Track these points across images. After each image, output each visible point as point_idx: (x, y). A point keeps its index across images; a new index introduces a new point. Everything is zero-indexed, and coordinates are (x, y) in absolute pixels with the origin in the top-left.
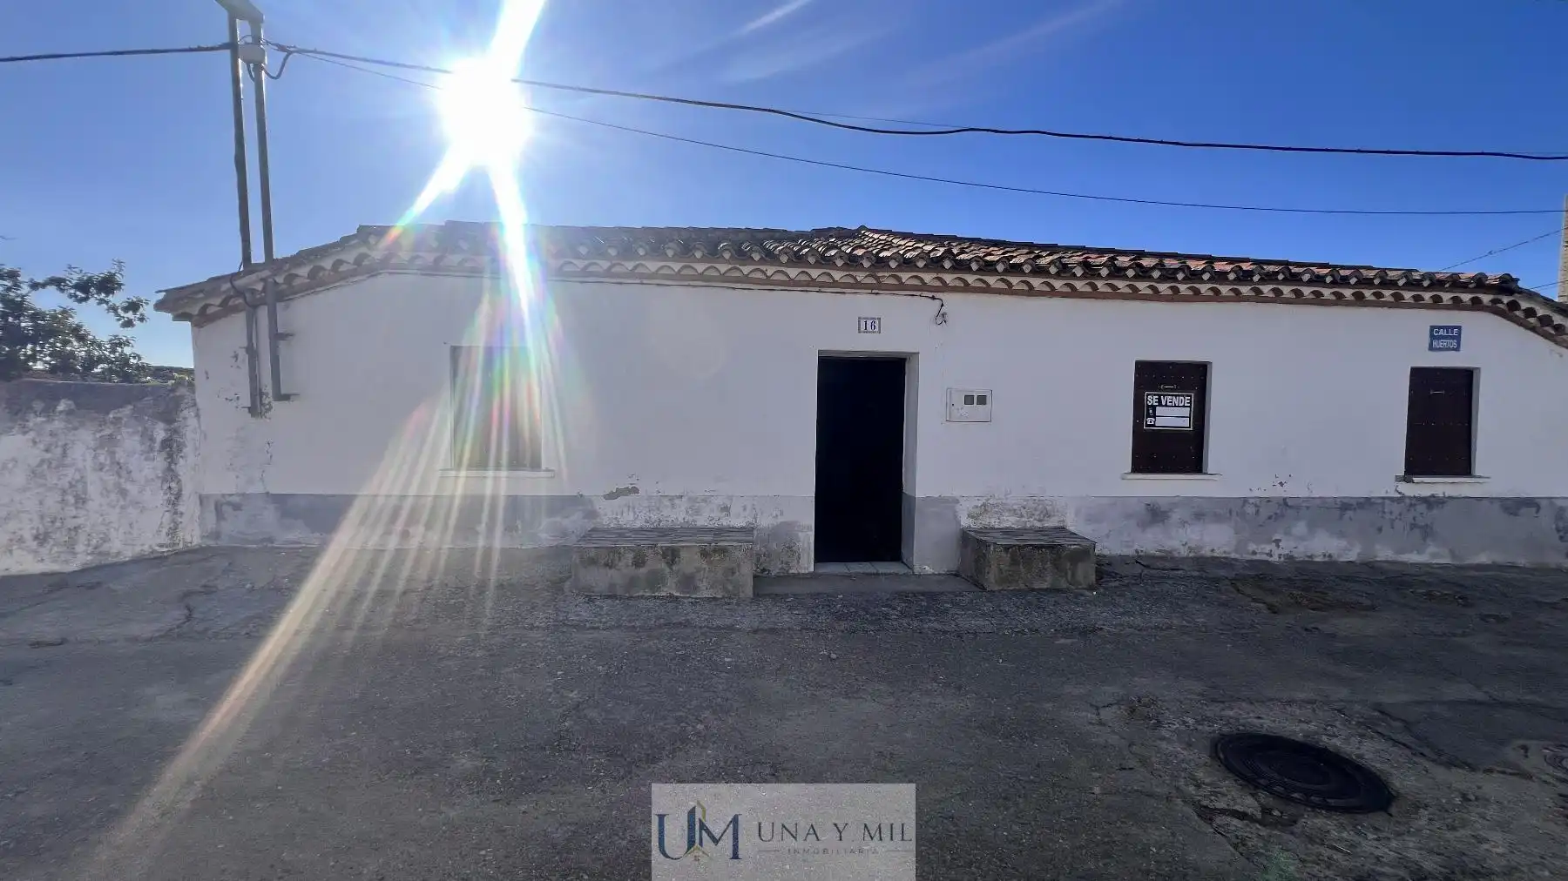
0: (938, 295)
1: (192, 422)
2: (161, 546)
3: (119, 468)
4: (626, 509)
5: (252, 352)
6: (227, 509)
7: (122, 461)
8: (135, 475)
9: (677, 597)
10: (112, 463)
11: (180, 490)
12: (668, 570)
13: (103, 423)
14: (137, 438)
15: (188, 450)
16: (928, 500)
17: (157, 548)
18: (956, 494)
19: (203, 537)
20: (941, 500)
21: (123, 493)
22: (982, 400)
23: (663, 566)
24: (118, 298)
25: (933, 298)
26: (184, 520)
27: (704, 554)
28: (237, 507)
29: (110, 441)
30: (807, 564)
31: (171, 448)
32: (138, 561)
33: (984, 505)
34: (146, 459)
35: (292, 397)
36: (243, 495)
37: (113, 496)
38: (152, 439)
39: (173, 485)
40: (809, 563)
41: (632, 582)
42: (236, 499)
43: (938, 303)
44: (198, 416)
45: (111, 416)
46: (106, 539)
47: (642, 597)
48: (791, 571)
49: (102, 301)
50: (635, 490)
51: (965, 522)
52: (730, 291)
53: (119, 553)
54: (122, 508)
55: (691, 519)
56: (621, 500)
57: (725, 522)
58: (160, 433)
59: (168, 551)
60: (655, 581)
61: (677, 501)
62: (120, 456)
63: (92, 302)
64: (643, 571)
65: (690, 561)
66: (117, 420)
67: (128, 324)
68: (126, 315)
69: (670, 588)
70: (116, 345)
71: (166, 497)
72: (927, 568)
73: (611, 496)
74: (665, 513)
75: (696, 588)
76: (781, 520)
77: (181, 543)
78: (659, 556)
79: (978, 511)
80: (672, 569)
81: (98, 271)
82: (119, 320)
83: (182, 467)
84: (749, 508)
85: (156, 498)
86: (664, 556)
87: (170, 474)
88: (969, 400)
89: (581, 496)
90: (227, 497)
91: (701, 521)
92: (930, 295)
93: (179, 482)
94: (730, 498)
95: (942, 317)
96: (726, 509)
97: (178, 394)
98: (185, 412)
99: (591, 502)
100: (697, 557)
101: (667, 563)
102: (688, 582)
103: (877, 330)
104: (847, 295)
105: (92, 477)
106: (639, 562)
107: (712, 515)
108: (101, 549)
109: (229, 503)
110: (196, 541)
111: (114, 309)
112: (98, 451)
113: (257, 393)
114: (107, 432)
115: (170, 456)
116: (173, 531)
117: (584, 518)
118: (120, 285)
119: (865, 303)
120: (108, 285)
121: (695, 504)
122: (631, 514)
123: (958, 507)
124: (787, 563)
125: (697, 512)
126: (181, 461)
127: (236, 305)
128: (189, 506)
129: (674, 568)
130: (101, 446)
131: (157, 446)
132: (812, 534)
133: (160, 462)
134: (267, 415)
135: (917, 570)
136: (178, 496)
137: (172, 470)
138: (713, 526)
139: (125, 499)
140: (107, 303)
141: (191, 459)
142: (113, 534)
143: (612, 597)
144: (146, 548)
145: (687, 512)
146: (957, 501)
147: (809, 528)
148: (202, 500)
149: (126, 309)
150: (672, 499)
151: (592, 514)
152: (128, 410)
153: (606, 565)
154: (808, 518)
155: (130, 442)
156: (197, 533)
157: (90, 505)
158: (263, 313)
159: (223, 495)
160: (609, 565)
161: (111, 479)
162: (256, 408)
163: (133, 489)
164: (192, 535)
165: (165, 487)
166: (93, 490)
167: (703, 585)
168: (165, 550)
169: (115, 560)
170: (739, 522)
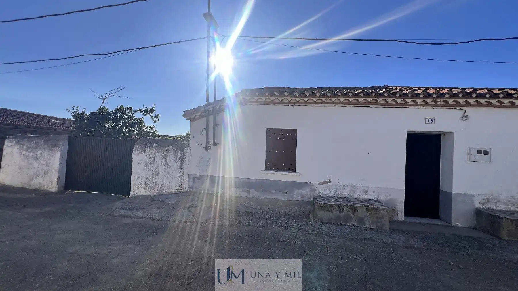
0: (462, 108)
1: (188, 151)
2: (177, 190)
3: (168, 165)
4: (326, 189)
5: (207, 130)
6: (196, 180)
7: (169, 163)
8: (172, 167)
9: (357, 227)
10: (166, 163)
11: (183, 173)
12: (352, 215)
13: (165, 151)
14: (173, 156)
15: (186, 160)
16: (458, 194)
17: (176, 190)
18: (473, 193)
19: (188, 188)
20: (465, 195)
21: (168, 172)
22: (486, 153)
23: (350, 213)
24: (153, 115)
25: (461, 109)
26: (184, 182)
27: (368, 210)
28: (199, 179)
29: (166, 157)
30: (401, 216)
31: (182, 159)
32: (171, 194)
33: (488, 199)
34: (175, 162)
35: (217, 145)
36: (201, 175)
37: (165, 173)
38: (177, 157)
39: (182, 171)
40: (402, 216)
41: (338, 218)
42: (198, 176)
43: (463, 111)
44: (190, 150)
45: (167, 149)
46: (163, 186)
47: (342, 225)
48: (394, 219)
49: (150, 116)
50: (330, 182)
51: (478, 205)
52: (370, 108)
53: (166, 191)
54: (168, 177)
55: (351, 194)
56: (325, 185)
57: (365, 197)
58: (179, 155)
59: (179, 191)
60: (347, 219)
61: (346, 187)
62: (168, 161)
63: (148, 116)
64: (342, 214)
65: (362, 213)
66: (169, 150)
67: (155, 122)
68: (154, 119)
69: (353, 222)
70: (152, 128)
71: (179, 174)
72: (459, 224)
73: (321, 184)
74: (341, 191)
75: (365, 224)
76: (389, 198)
77: (183, 189)
78: (349, 209)
79: (484, 201)
80: (354, 215)
81: (149, 107)
82: (153, 121)
83: (184, 166)
84: (376, 192)
85: (177, 175)
86: (351, 209)
87: (181, 167)
88: (479, 152)
89: (310, 183)
90: (196, 175)
91: (356, 196)
92: (459, 108)
93: (183, 170)
94: (368, 187)
95: (465, 117)
96: (366, 192)
97: (184, 142)
98: (187, 148)
99: (313, 186)
100: (365, 211)
101: (352, 212)
102: (361, 221)
103: (434, 122)
104: (420, 109)
105: (161, 167)
106: (341, 210)
107: (360, 193)
108: (162, 189)
109: (196, 178)
110: (187, 189)
111: (152, 118)
112: (163, 159)
113: (207, 143)
114: (166, 153)
115: (181, 162)
116: (180, 186)
117: (310, 191)
118: (155, 111)
119: (428, 112)
120: (152, 111)
121: (354, 188)
122: (328, 191)
123: (474, 199)
124: (392, 216)
125: (354, 192)
126: (184, 164)
127: (204, 115)
128: (185, 178)
129: (355, 214)
130: (164, 158)
131: (178, 158)
132: (403, 205)
133: (179, 163)
134: (210, 150)
135: (453, 224)
136: (183, 174)
137: (182, 166)
138: (360, 198)
139: (168, 174)
140: (151, 116)
141: (187, 163)
142: (165, 185)
143: (331, 223)
144: (173, 190)
145: (350, 192)
146: (473, 196)
147: (402, 202)
148: (189, 176)
149: (155, 118)
150: (344, 186)
151: (314, 190)
152: (171, 147)
153: (328, 211)
154: (401, 197)
155: (171, 157)
156: (187, 186)
157: (160, 176)
158: (211, 118)
159: (195, 175)
160: (330, 211)
161: (165, 168)
162: (207, 148)
163: (171, 171)
164: (185, 187)
165: (179, 171)
166: (161, 171)
167: (367, 223)
168: (178, 191)
169: (165, 193)
170: (371, 197)
